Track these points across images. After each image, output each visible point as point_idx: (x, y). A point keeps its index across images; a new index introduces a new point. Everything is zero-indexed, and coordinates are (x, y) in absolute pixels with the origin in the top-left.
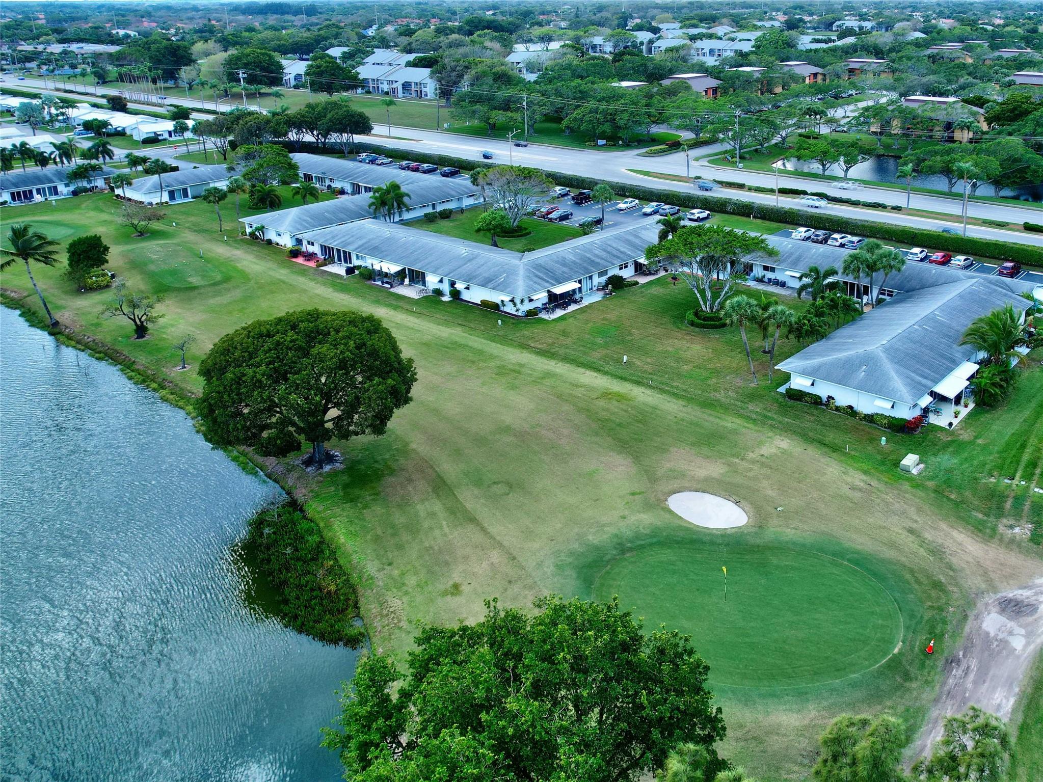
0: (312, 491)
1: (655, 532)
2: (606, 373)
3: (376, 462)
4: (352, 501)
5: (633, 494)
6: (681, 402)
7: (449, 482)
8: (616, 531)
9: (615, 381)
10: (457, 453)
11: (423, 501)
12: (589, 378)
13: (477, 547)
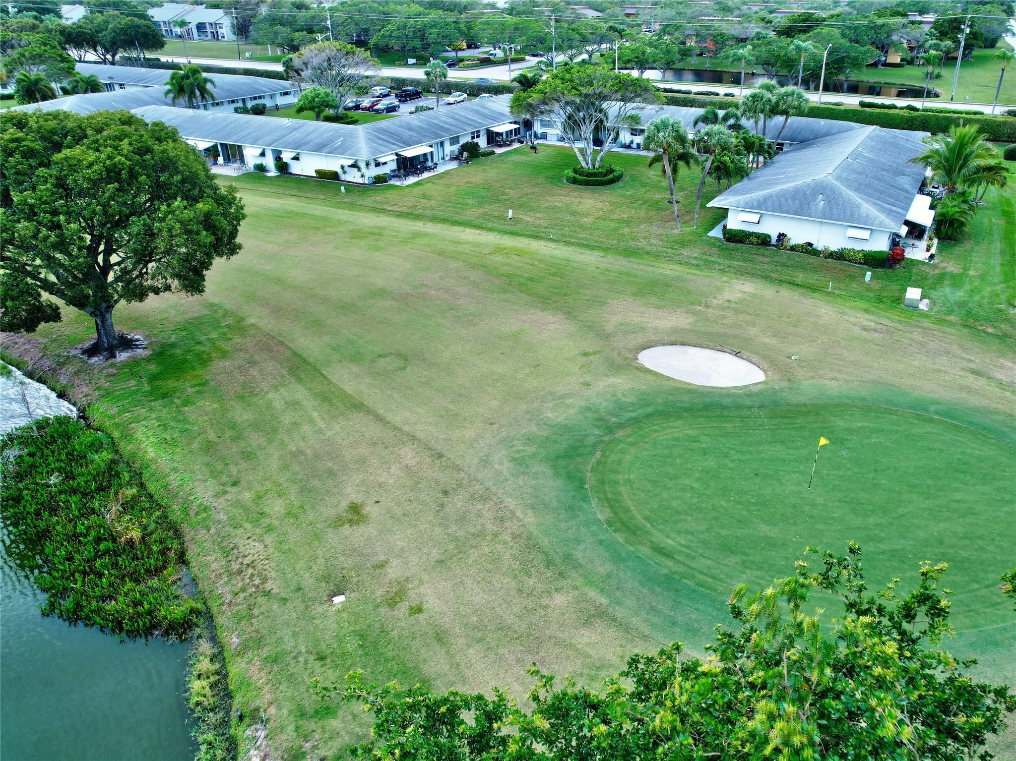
0: (98, 389)
1: (644, 400)
2: (490, 230)
3: (199, 343)
4: (164, 396)
5: (586, 354)
6: (596, 253)
7: (311, 360)
8: (584, 403)
9: (505, 237)
10: (317, 325)
11: (275, 388)
12: (469, 235)
13: (374, 444)
